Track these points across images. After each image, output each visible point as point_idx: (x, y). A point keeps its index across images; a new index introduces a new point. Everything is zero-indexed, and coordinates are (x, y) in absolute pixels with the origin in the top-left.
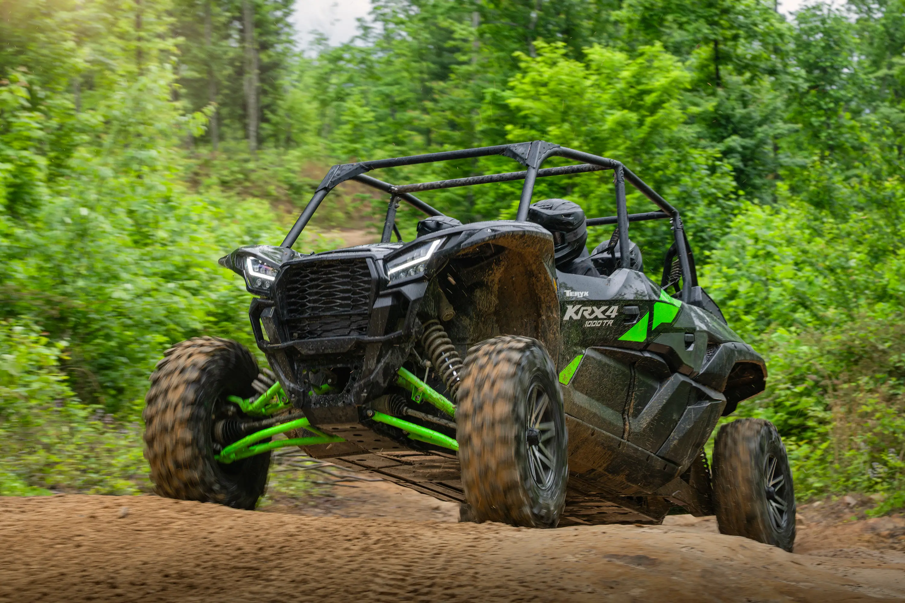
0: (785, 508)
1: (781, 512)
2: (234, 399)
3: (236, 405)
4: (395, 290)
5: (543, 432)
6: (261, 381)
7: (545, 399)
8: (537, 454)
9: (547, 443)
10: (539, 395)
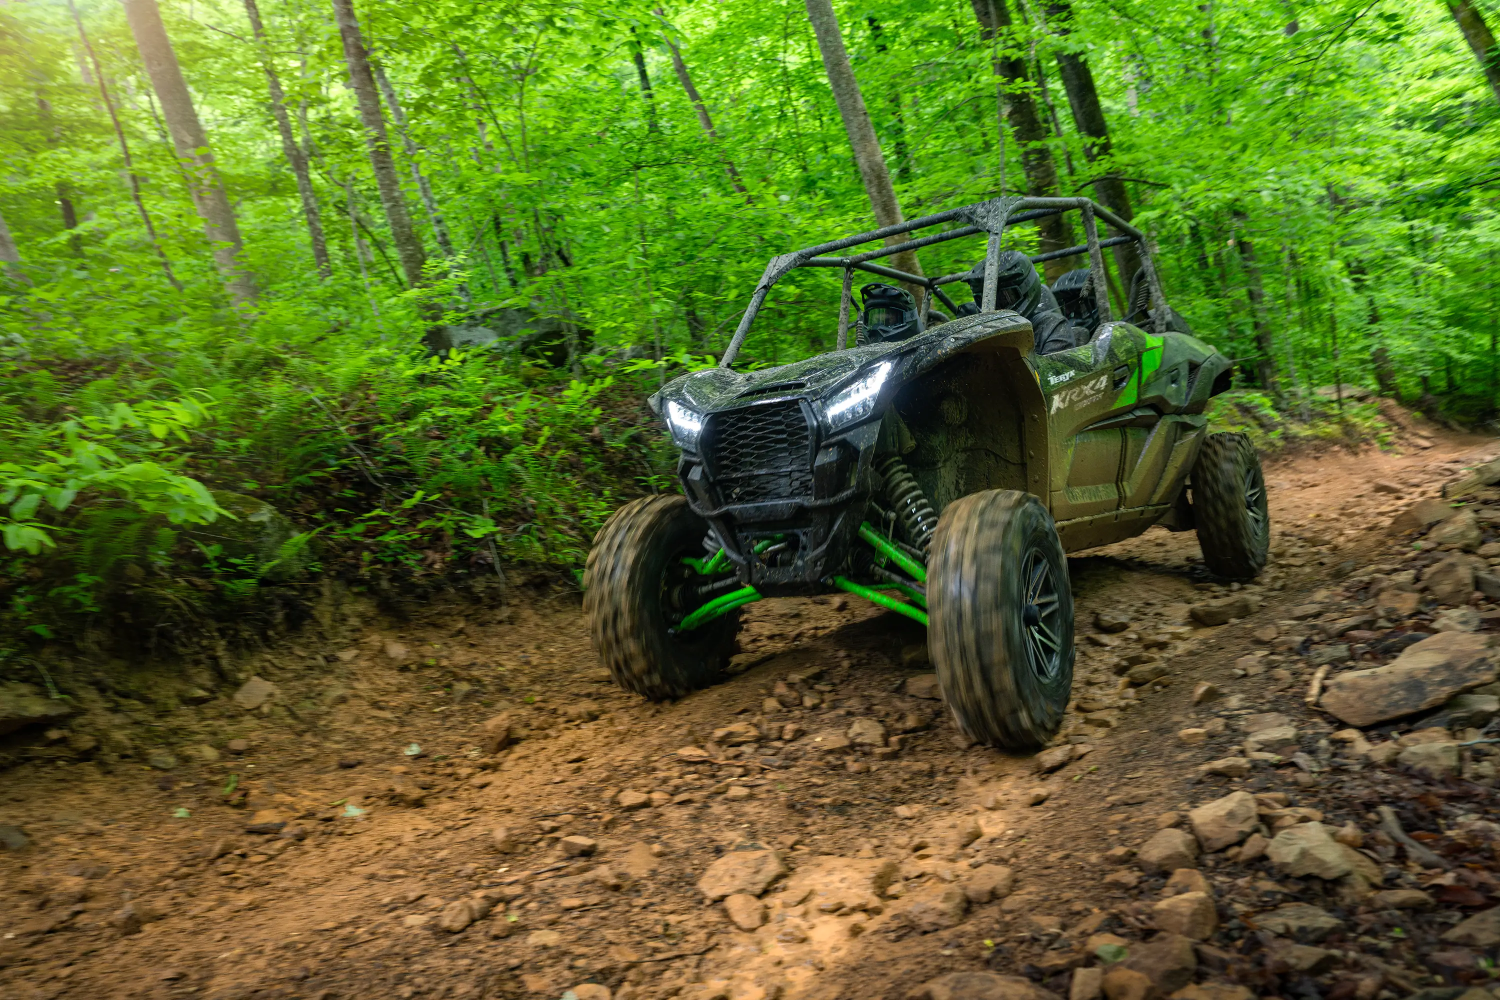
0: (1260, 518)
1: (1257, 521)
2: (688, 561)
3: (691, 567)
4: (840, 437)
5: (1043, 606)
6: (711, 539)
7: (1044, 566)
8: (1037, 636)
9: (1049, 619)
10: (1037, 561)
